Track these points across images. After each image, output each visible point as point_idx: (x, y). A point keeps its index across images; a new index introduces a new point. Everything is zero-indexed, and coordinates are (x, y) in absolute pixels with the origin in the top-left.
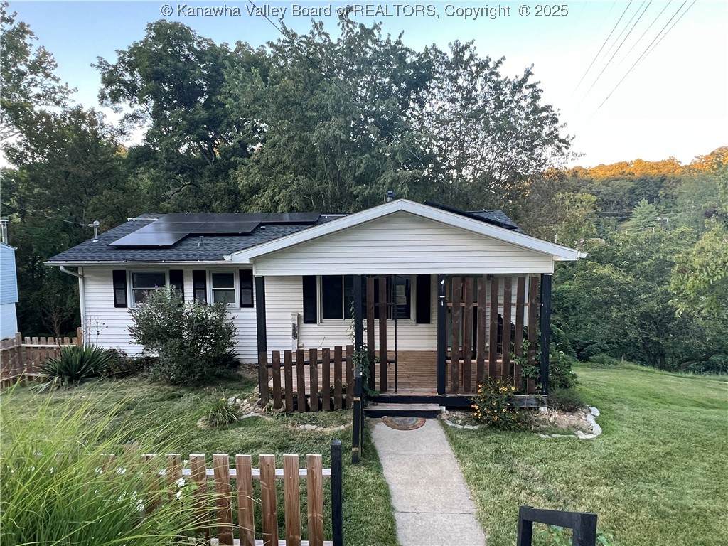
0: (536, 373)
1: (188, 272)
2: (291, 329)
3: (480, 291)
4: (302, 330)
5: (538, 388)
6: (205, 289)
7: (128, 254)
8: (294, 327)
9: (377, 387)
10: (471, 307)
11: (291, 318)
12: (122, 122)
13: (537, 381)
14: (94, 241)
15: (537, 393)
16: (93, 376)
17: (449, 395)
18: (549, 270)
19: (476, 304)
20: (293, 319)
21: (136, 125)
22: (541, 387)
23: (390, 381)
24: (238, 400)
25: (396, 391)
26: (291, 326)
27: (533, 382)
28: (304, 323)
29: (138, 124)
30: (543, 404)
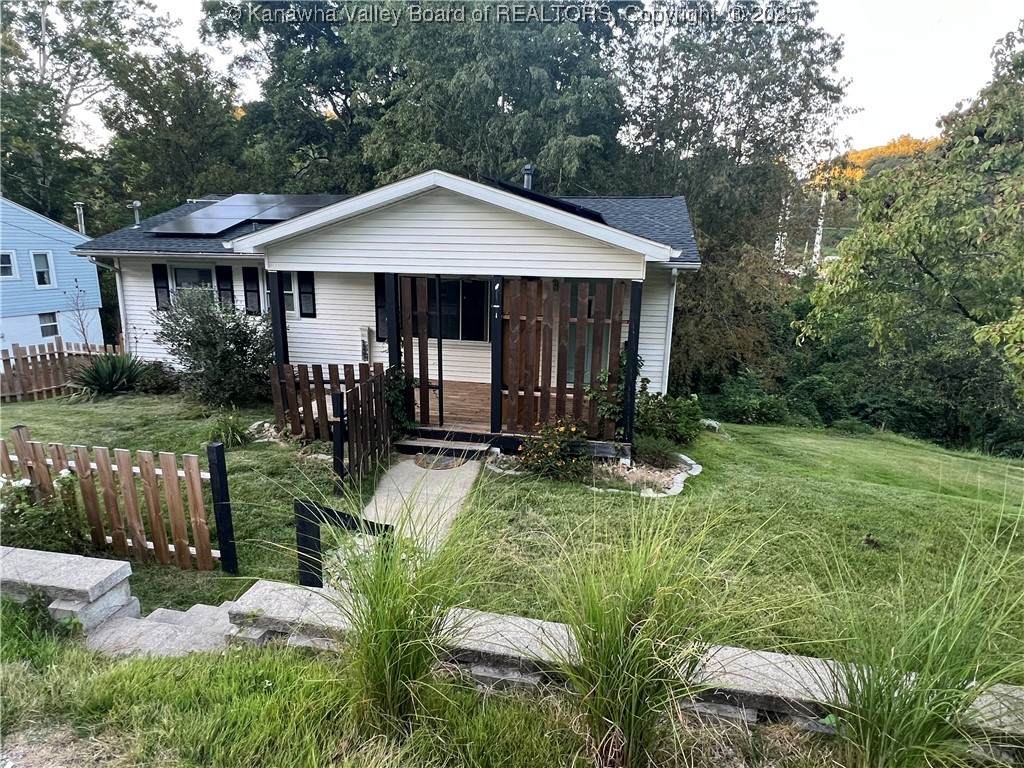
0: (614, 413)
1: (237, 269)
2: (361, 349)
3: (546, 300)
4: (374, 350)
5: (619, 434)
6: (258, 292)
7: (164, 243)
8: (364, 346)
9: (418, 419)
10: (533, 322)
11: (360, 333)
12: (230, 67)
13: (619, 425)
14: (136, 227)
15: (616, 440)
16: (127, 389)
17: (504, 435)
18: (638, 274)
19: (540, 319)
20: (363, 335)
21: (250, 73)
22: (622, 432)
23: (434, 412)
24: (266, 425)
25: (441, 425)
26: (361, 343)
27: (612, 425)
28: (378, 340)
29: (253, 70)
30: (624, 455)
